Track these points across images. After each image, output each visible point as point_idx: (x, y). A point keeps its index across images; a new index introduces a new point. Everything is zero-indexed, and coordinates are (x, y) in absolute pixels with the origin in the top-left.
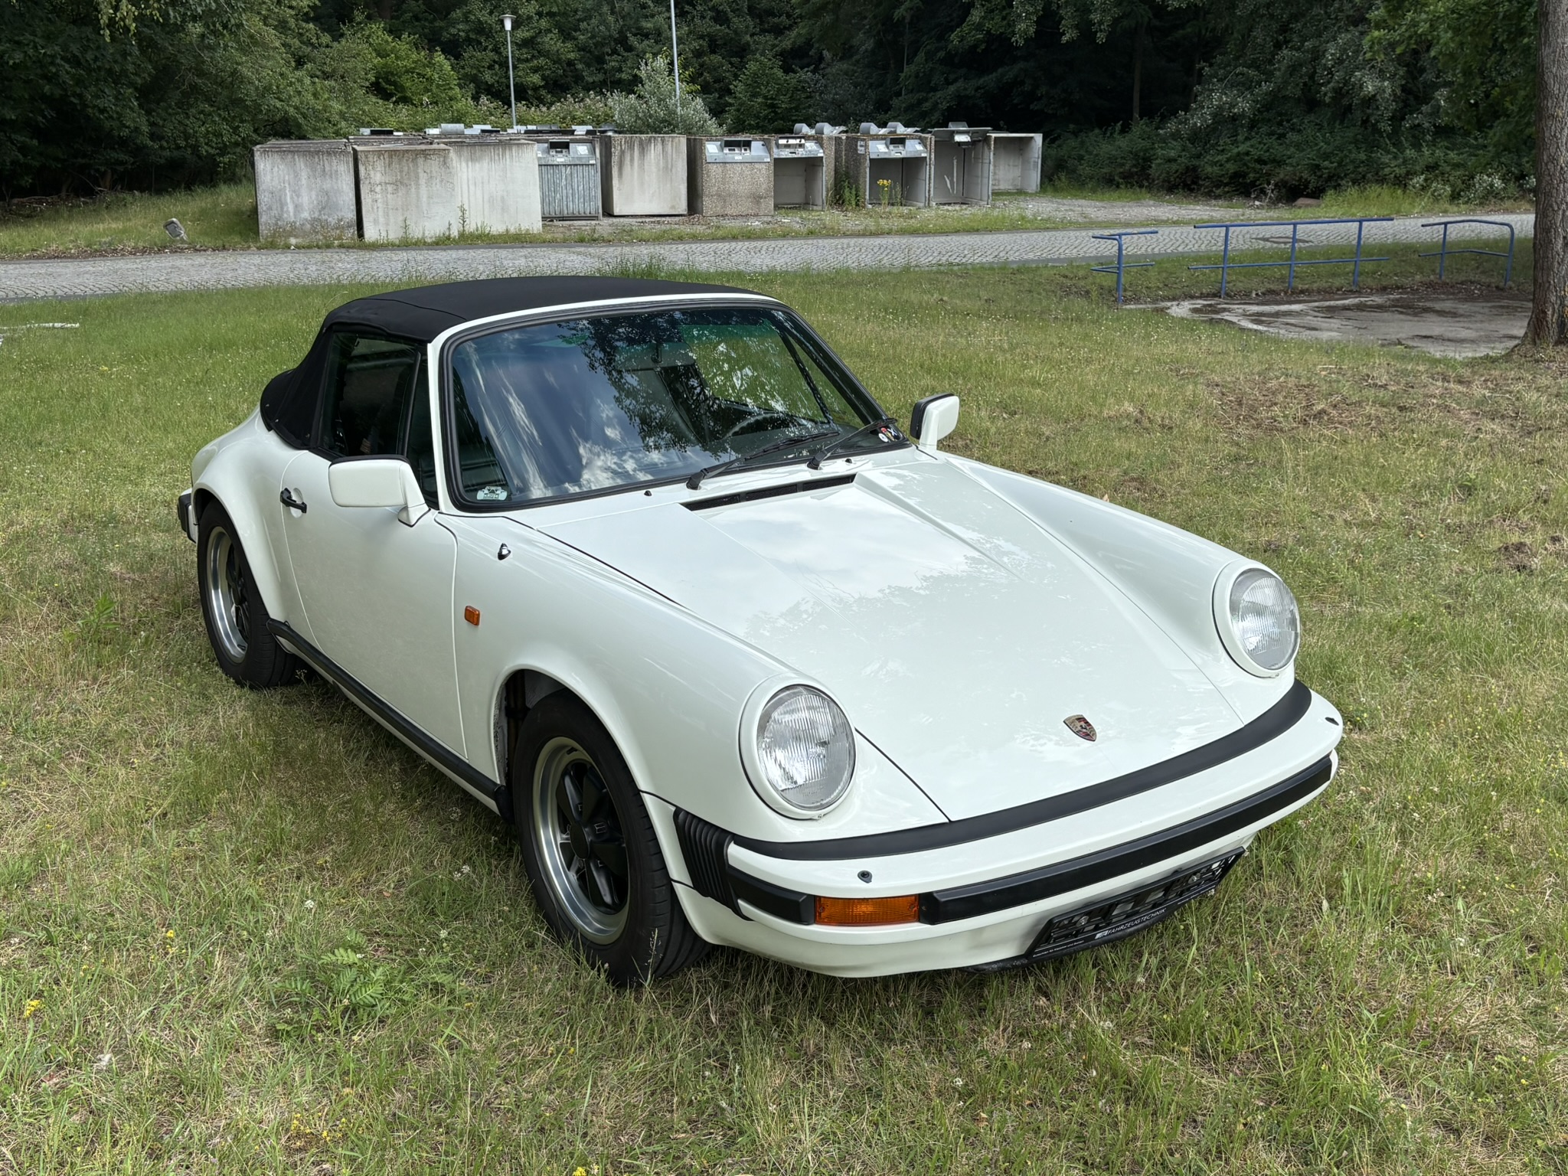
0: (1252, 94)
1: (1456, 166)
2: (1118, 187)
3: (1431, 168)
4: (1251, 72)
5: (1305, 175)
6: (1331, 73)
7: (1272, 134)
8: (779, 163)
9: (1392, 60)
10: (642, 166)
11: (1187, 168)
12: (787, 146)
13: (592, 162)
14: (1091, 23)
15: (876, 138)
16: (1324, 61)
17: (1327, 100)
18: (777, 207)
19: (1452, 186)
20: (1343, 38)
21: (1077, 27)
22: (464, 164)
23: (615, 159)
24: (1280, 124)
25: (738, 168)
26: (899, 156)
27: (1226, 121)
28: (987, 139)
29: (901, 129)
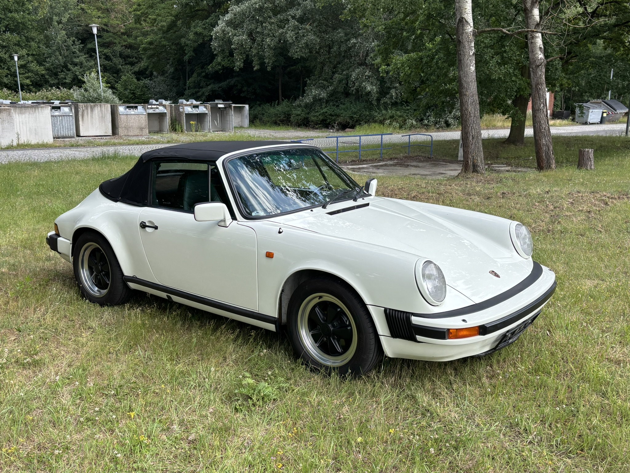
0: (326, 91)
1: (400, 116)
2: (279, 125)
3: (392, 117)
4: (325, 83)
5: (348, 120)
6: (354, 83)
7: (334, 105)
8: (149, 114)
9: (375, 79)
10: (92, 117)
11: (305, 118)
12: (152, 108)
13: (70, 115)
14: (265, 63)
15: (187, 105)
16: (351, 79)
17: (354, 93)
18: (149, 133)
19: (399, 123)
20: (357, 71)
21: (259, 64)
22: (17, 115)
23: (80, 113)
24: (337, 101)
25: (133, 117)
26: (196, 112)
27: (317, 100)
28: (230, 107)
29: (195, 102)
